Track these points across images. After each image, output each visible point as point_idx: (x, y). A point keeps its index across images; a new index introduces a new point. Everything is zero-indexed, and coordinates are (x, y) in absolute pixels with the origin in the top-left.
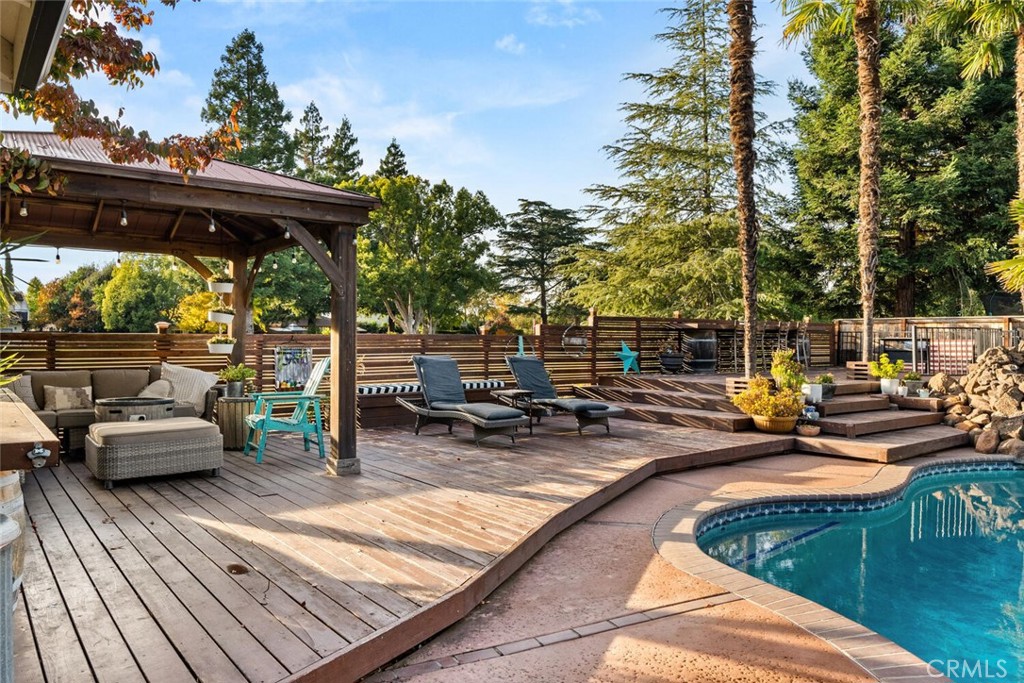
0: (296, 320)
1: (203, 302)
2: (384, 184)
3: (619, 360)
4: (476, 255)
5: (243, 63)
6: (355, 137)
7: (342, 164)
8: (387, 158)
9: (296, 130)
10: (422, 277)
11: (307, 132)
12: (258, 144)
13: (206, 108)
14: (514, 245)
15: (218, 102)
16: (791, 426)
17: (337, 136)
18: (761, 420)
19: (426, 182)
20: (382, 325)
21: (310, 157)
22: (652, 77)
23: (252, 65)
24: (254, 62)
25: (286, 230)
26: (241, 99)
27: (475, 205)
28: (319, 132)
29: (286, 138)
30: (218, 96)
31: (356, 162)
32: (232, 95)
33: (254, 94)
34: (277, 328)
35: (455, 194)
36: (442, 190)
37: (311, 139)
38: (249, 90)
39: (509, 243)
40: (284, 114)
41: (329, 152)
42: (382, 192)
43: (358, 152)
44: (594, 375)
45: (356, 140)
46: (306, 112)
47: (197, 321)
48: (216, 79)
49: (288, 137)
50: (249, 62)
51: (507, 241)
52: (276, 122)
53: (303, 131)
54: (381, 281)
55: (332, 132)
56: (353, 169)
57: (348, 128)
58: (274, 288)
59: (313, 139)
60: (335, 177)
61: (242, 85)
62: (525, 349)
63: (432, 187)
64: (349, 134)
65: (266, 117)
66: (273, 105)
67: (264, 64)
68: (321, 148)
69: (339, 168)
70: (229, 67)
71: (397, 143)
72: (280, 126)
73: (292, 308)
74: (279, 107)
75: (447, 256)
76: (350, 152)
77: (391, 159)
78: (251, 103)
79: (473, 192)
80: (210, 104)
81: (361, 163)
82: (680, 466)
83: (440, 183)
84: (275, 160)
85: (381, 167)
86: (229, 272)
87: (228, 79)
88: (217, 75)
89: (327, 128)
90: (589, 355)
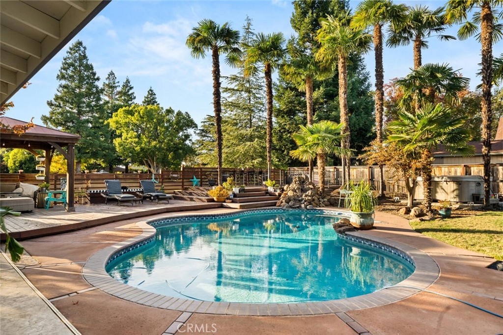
0: (104, 168)
1: (58, 160)
2: (142, 109)
3: (192, 182)
4: (184, 140)
5: (77, 54)
6: (132, 86)
7: (126, 98)
8: (148, 95)
9: (104, 83)
10: (160, 149)
11: (109, 84)
12: (84, 90)
13: (59, 74)
14: (205, 135)
15: (65, 71)
16: (223, 200)
17: (124, 86)
18: (215, 199)
19: (162, 108)
20: (145, 171)
21: (110, 95)
22: (228, 78)
23: (81, 55)
24: (82, 54)
25: (51, 145)
26: (76, 70)
27: (184, 118)
28: (115, 84)
29: (97, 87)
30: (64, 69)
31: (133, 97)
32: (71, 68)
33: (82, 68)
34: (95, 172)
35: (176, 113)
36: (169, 111)
37: (111, 87)
38: (79, 66)
39: (203, 134)
40: (96, 77)
41: (119, 93)
42: (141, 112)
43: (134, 93)
44: (183, 187)
45: (133, 88)
46: (109, 75)
47: (55, 169)
48: (64, 61)
49: (98, 87)
50: (80, 54)
51: (202, 133)
52: (92, 81)
53: (107, 83)
54: (141, 151)
55: (121, 84)
56: (131, 101)
57: (129, 82)
58: (90, 154)
59: (112, 87)
60: (122, 104)
61: (76, 64)
62: (155, 179)
63: (164, 110)
64: (129, 85)
65: (88, 79)
66: (91, 73)
67: (87, 55)
68: (116, 91)
69: (125, 100)
70: (70, 56)
71: (152, 89)
72: (94, 83)
73: (101, 163)
74: (94, 74)
75: (172, 140)
76: (130, 93)
77: (149, 96)
78: (80, 72)
79: (183, 112)
80: (61, 73)
81: (135, 98)
82: (176, 210)
83: (168, 108)
84: (92, 97)
85: (145, 100)
86: (44, 154)
87: (70, 61)
88: (65, 59)
89: (118, 82)
90: (181, 181)
